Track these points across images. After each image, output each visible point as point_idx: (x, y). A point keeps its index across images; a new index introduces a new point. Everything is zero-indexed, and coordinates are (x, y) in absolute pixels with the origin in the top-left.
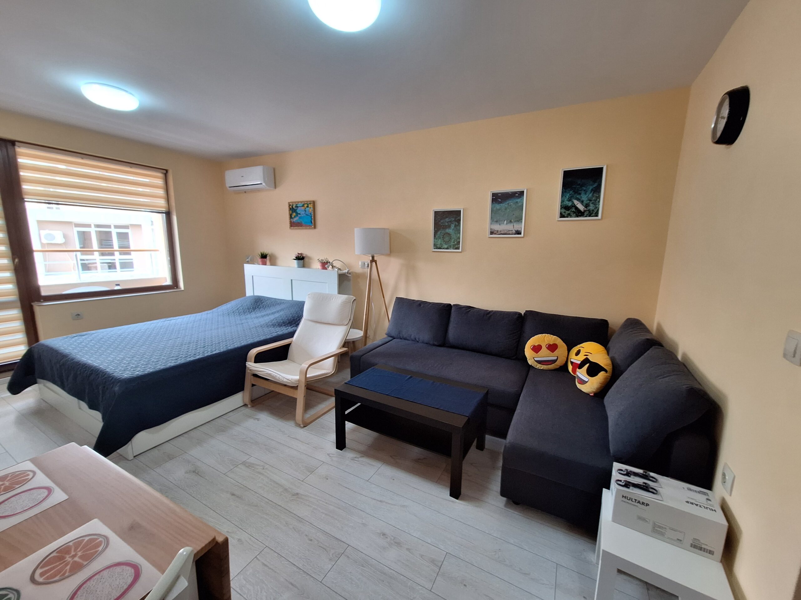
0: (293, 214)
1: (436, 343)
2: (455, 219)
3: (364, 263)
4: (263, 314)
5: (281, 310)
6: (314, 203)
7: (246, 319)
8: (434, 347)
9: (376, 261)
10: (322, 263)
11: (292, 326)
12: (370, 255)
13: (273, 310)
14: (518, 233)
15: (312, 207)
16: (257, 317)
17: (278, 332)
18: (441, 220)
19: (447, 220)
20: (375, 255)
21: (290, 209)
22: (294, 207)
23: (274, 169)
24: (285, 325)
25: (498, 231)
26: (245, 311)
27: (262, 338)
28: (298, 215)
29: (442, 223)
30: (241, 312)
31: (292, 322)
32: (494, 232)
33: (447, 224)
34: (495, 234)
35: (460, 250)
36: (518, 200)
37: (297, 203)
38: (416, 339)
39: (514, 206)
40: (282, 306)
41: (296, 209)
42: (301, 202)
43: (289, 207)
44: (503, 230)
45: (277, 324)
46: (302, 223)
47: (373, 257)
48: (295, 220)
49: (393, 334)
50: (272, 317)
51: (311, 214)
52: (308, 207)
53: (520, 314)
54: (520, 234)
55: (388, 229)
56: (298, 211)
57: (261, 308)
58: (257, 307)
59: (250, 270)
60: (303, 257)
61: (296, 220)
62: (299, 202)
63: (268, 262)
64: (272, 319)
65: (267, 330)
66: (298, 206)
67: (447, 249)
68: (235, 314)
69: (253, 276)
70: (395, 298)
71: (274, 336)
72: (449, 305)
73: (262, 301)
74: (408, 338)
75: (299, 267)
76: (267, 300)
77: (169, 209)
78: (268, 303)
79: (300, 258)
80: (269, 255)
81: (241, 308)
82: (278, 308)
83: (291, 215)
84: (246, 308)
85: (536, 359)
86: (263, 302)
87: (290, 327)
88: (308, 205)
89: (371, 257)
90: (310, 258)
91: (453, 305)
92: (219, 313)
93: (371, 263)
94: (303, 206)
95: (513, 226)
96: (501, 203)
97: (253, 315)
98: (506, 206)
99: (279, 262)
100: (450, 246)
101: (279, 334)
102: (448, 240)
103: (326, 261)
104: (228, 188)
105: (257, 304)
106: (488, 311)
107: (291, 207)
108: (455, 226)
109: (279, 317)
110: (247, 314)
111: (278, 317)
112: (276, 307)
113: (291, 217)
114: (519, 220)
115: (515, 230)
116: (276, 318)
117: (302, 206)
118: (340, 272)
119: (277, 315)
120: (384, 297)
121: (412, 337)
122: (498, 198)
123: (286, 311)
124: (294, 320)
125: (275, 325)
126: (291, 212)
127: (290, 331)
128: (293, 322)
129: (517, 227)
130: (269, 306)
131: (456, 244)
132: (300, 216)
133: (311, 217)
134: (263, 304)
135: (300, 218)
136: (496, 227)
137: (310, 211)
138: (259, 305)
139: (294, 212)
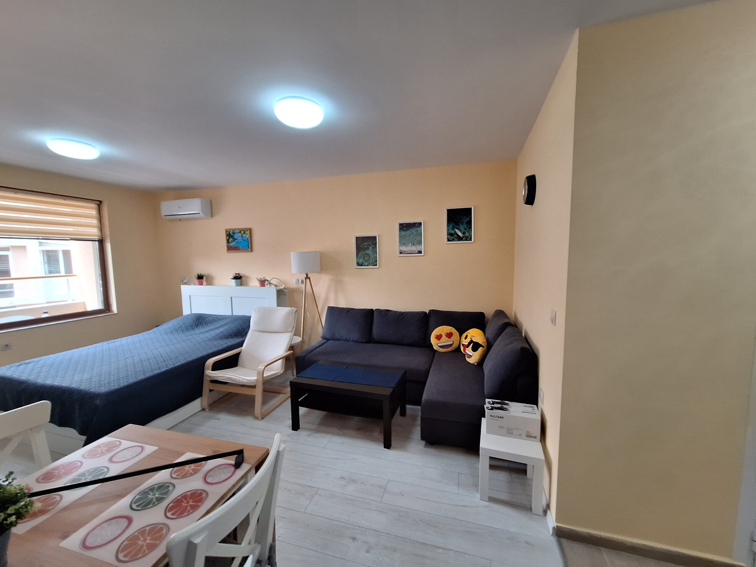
1: (363, 341)
2: (372, 243)
3: (298, 280)
4: (207, 329)
5: (225, 325)
6: (250, 230)
7: (191, 335)
8: (363, 345)
9: (310, 277)
10: (261, 281)
11: (240, 337)
12: (305, 273)
13: (216, 325)
14: (420, 252)
15: (248, 233)
16: (202, 333)
17: (227, 344)
18: (361, 244)
19: (366, 243)
20: (309, 273)
21: (227, 235)
22: (231, 233)
23: (211, 201)
24: (231, 338)
25: (405, 252)
26: (188, 328)
28: (235, 240)
29: (362, 246)
30: (184, 329)
31: (237, 334)
32: (403, 252)
33: (366, 247)
34: (403, 253)
35: (378, 267)
36: (418, 229)
37: (234, 230)
38: (347, 339)
39: (415, 233)
40: (225, 321)
41: (233, 235)
42: (238, 229)
43: (226, 233)
44: (409, 251)
45: (224, 337)
46: (239, 247)
47: (307, 275)
48: (232, 244)
49: (328, 337)
50: (218, 331)
51: (248, 239)
52: (244, 233)
53: (426, 313)
54: (421, 253)
55: (319, 252)
56: (235, 237)
57: (203, 324)
58: (199, 324)
59: (186, 290)
60: (240, 276)
61: (234, 245)
62: (236, 229)
63: (204, 283)
64: (218, 333)
65: (217, 343)
66: (235, 232)
67: (367, 266)
68: (178, 331)
69: (190, 296)
70: (327, 307)
71: (225, 347)
72: (372, 310)
74: (341, 339)
75: (237, 285)
76: (209, 317)
77: (102, 237)
78: (210, 320)
79: (238, 277)
80: (206, 276)
81: (184, 326)
82: (221, 323)
83: (228, 240)
84: (189, 325)
85: (439, 345)
86: (205, 319)
87: (237, 338)
88: (245, 232)
89: (305, 275)
90: (247, 277)
91: (375, 310)
92: (162, 332)
93: (305, 279)
94: (240, 232)
95: (416, 247)
96: (405, 231)
97: (197, 331)
98: (410, 233)
99: (216, 281)
100: (370, 264)
102: (368, 259)
103: (264, 279)
104: (164, 216)
105: (199, 321)
106: (402, 313)
107: (228, 233)
108: (373, 248)
109: (225, 330)
110: (191, 331)
111: (223, 331)
112: (219, 322)
113: (228, 242)
114: (420, 243)
115: (417, 251)
116: (221, 332)
117: (239, 233)
118: (278, 288)
119: (222, 329)
120: (317, 307)
121: (344, 337)
122: (404, 227)
123: (230, 325)
124: (239, 332)
126: (228, 238)
128: (239, 334)
129: (418, 248)
130: (211, 322)
131: (374, 262)
132: (237, 241)
133: (248, 242)
134: (205, 320)
135: (237, 243)
136: (404, 249)
137: (247, 237)
138: (202, 322)
139: (231, 238)
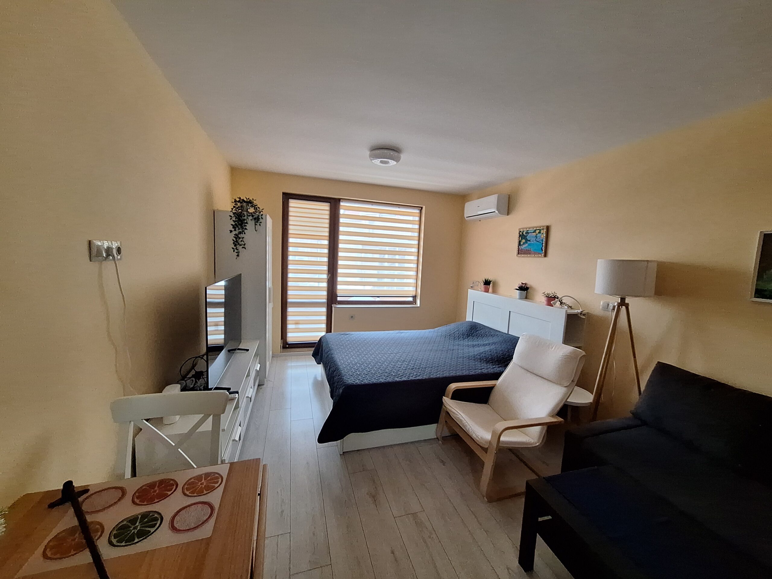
0: (522, 240)
3: (608, 305)
4: (474, 343)
5: (492, 344)
6: (548, 228)
7: (459, 345)
9: (628, 304)
10: (548, 297)
11: (500, 366)
12: (618, 296)
13: (485, 341)
15: (545, 232)
16: (468, 346)
17: (483, 370)
20: (626, 297)
21: (520, 235)
22: (524, 233)
23: (509, 196)
24: (492, 363)
26: (460, 337)
27: (465, 373)
30: (456, 337)
31: (501, 360)
37: (528, 229)
40: (495, 339)
41: (526, 235)
42: (533, 228)
43: (519, 233)
45: (485, 359)
46: (531, 251)
47: (623, 299)
48: (523, 247)
49: (646, 417)
50: (482, 349)
51: (542, 240)
52: (540, 232)
55: (656, 262)
56: (528, 238)
57: (474, 336)
58: (471, 334)
59: (473, 295)
60: (527, 287)
61: (525, 247)
62: (530, 228)
63: (490, 290)
64: (481, 351)
66: (529, 232)
69: (474, 302)
70: (656, 362)
71: (478, 372)
73: (477, 329)
75: (521, 298)
78: (482, 333)
79: (524, 288)
80: (493, 282)
82: (491, 340)
83: (520, 242)
84: (462, 333)
86: (478, 331)
87: (497, 366)
88: (540, 230)
89: (620, 298)
90: (534, 290)
92: (439, 334)
93: (619, 307)
94: (535, 231)
97: (466, 342)
99: (501, 290)
101: (483, 372)
103: (553, 295)
104: (466, 218)
105: (471, 331)
107: (521, 233)
109: (489, 351)
110: (461, 341)
112: (489, 338)
113: (519, 244)
116: (485, 351)
117: (533, 232)
118: (571, 311)
119: (487, 348)
123: (498, 346)
125: (483, 359)
126: (520, 238)
127: (496, 372)
130: (482, 336)
132: (529, 242)
133: (543, 244)
135: (529, 245)
137: (542, 238)
139: (524, 239)
